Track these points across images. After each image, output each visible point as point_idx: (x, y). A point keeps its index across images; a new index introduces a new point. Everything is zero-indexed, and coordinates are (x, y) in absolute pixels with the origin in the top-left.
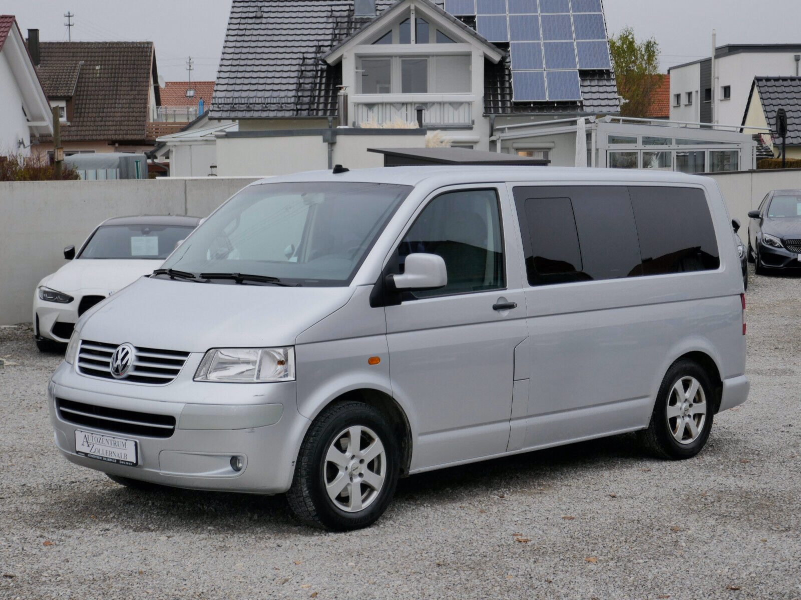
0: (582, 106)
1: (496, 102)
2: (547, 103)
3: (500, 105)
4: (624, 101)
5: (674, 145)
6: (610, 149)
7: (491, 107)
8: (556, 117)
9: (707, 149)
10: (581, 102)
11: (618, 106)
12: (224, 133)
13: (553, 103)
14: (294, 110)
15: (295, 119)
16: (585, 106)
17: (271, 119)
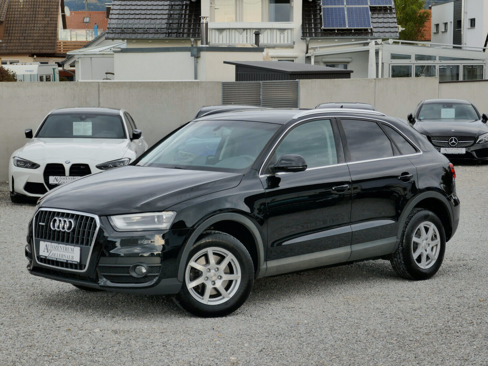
0: (372, 32)
1: (310, 29)
2: (347, 30)
3: (313, 31)
4: (402, 29)
5: (437, 61)
6: (392, 63)
7: (307, 33)
8: (353, 40)
9: (461, 64)
10: (371, 29)
11: (397, 32)
12: (120, 49)
13: (351, 30)
14: (166, 33)
15: (167, 40)
16: (374, 32)
17: (150, 39)
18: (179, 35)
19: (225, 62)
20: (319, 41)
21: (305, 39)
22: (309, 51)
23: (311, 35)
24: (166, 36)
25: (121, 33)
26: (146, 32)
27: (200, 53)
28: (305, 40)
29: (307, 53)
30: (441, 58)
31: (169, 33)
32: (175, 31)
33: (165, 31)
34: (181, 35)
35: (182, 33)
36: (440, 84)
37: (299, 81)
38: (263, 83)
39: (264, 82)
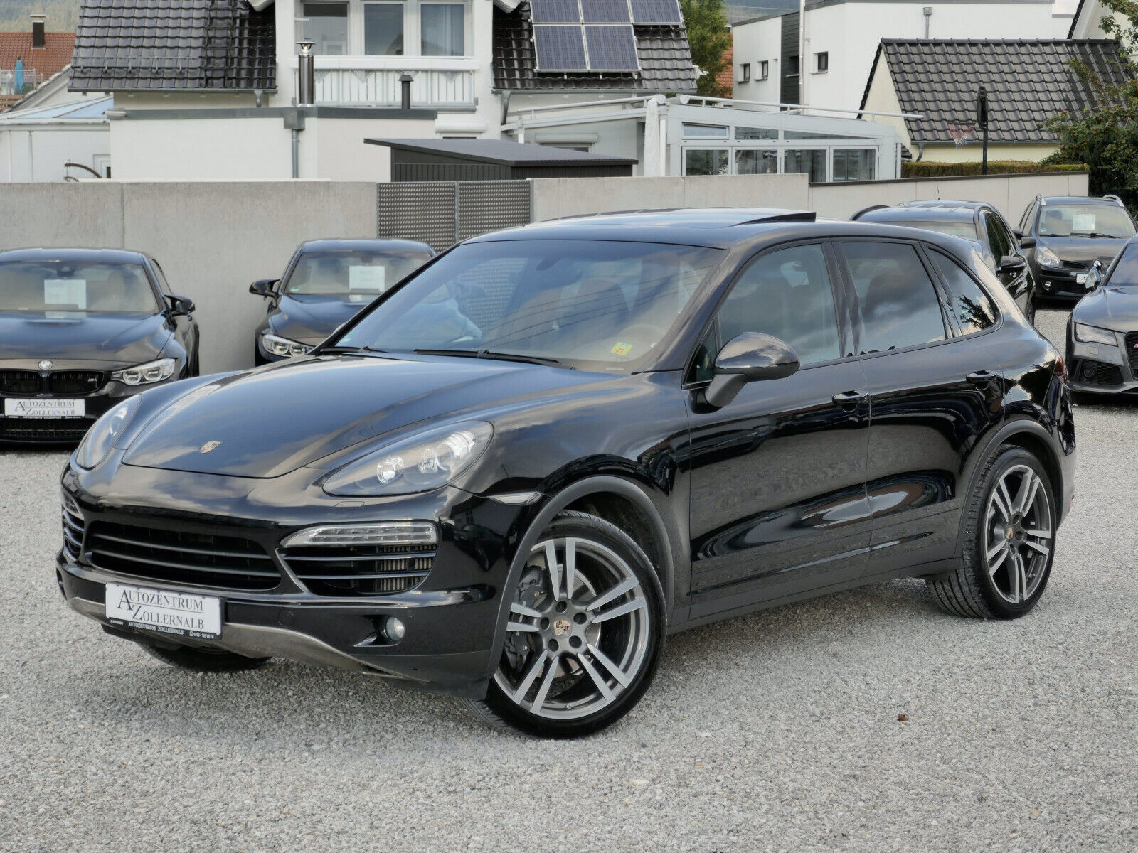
0: (640, 80)
1: (511, 73)
2: (588, 74)
3: (517, 75)
4: (701, 73)
5: (781, 140)
6: (685, 144)
7: (504, 79)
8: (601, 96)
9: (830, 147)
10: (639, 74)
11: (693, 80)
12: (124, 113)
13: (597, 74)
14: (202, 79)
15: (203, 92)
16: (644, 79)
17: (166, 92)
18: (229, 82)
19: (367, 141)
20: (530, 96)
21: (501, 93)
22: (508, 119)
23: (512, 85)
24: (201, 85)
25: (101, 78)
26: (158, 76)
27: (303, 122)
28: (499, 95)
29: (504, 123)
30: (789, 135)
31: (208, 79)
32: (221, 74)
33: (198, 73)
34: (234, 81)
35: (235, 78)
36: (811, 188)
37: (533, 181)
38: (461, 185)
39: (463, 185)
